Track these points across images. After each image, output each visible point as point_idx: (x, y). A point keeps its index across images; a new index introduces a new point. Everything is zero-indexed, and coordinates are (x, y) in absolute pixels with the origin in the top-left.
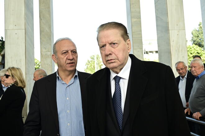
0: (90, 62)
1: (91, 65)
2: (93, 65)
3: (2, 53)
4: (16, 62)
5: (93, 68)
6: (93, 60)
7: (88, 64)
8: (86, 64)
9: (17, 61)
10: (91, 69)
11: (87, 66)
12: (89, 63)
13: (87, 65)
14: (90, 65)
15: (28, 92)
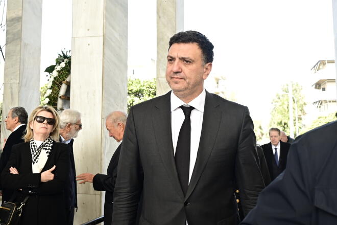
0: (281, 98)
1: (283, 103)
2: (286, 103)
3: (67, 80)
4: (88, 96)
5: (287, 110)
6: (285, 93)
7: (277, 102)
8: (273, 100)
9: (88, 94)
10: (281, 111)
11: (275, 105)
12: (279, 98)
13: (274, 103)
14: (280, 103)
15: (106, 151)
